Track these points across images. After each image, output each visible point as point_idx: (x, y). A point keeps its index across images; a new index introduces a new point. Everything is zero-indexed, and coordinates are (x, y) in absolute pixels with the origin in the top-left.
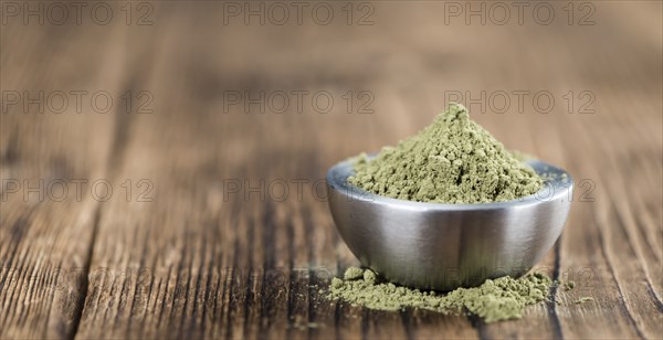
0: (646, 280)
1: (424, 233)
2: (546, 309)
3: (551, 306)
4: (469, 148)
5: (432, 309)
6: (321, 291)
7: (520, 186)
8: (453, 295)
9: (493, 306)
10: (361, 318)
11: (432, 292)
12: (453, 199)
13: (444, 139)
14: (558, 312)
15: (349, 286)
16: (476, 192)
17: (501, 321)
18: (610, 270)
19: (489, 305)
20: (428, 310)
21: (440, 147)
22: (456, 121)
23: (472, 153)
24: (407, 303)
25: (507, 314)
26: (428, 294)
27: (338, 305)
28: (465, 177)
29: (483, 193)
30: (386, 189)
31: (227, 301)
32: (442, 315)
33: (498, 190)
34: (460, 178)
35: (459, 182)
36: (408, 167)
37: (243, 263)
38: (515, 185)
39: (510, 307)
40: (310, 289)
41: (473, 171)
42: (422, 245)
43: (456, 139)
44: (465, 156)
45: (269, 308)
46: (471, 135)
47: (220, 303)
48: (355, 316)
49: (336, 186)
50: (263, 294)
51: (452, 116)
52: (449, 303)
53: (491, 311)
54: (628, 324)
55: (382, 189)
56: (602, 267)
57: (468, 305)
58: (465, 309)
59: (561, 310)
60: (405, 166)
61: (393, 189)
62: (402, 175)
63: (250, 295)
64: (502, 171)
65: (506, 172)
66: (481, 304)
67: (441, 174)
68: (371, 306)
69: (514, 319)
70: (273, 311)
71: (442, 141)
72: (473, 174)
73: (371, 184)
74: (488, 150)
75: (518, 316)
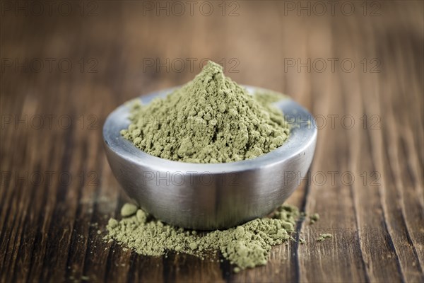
0: (381, 207)
1: (182, 192)
2: (289, 251)
3: (294, 247)
4: (223, 107)
5: (191, 253)
6: (99, 232)
7: (268, 139)
8: (210, 237)
9: (243, 254)
10: (128, 266)
11: (194, 232)
12: (208, 157)
13: (202, 100)
14: (299, 254)
15: (123, 227)
16: (229, 148)
17: (249, 268)
18: (352, 196)
19: (239, 252)
20: (188, 254)
21: (197, 108)
22: (213, 83)
23: (226, 112)
24: (170, 247)
25: (254, 262)
26: (191, 234)
27: (111, 249)
28: (219, 135)
29: (234, 150)
30: (152, 145)
31: (18, 244)
32: (199, 259)
33: (248, 146)
34: (215, 136)
35: (214, 139)
36: (171, 124)
37: (40, 192)
38: (263, 139)
39: (256, 255)
40: (91, 228)
41: (227, 130)
42: (181, 201)
43: (212, 100)
44: (219, 116)
45: (51, 255)
46: (225, 95)
47: (11, 247)
48: (124, 265)
49: (109, 142)
50: (49, 235)
51: (209, 78)
52: (206, 246)
53: (241, 258)
54: (358, 268)
55: (148, 146)
56: (345, 191)
57: (223, 249)
58: (220, 253)
59: (303, 252)
60: (169, 123)
61: (157, 146)
62: (166, 132)
63: (38, 236)
64: (252, 127)
65: (256, 127)
66: (232, 250)
67: (198, 133)
68: (139, 252)
69: (259, 266)
70: (54, 259)
71: (200, 102)
72: (227, 133)
73: (140, 139)
74: (241, 107)
75: (265, 262)
